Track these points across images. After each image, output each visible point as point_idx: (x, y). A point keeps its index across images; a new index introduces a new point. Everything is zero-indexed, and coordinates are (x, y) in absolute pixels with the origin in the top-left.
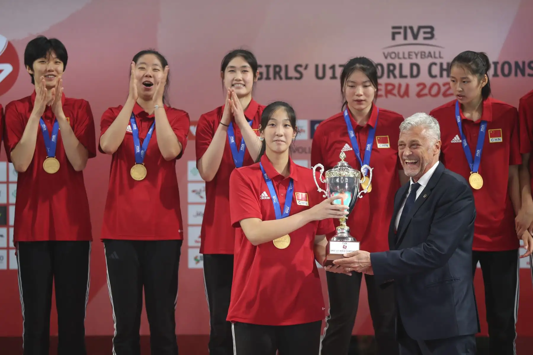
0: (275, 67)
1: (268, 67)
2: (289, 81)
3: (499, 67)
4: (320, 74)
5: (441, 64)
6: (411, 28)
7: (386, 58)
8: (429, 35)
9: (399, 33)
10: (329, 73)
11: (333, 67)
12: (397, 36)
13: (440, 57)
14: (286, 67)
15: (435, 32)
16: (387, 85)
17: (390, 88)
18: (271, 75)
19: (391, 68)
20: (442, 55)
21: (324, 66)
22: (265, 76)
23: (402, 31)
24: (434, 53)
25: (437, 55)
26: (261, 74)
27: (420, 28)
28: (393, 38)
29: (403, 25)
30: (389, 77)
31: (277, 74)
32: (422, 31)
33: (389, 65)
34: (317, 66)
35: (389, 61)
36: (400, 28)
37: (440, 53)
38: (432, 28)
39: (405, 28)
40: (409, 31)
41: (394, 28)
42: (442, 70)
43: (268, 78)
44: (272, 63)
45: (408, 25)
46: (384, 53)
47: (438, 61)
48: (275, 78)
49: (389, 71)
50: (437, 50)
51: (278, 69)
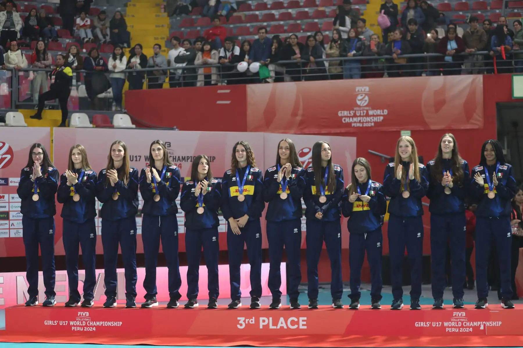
3: (192, 158)
4: (132, 159)
5: (173, 157)
8: (169, 146)
10: (135, 159)
11: (136, 157)
13: (173, 154)
15: (171, 144)
20: (174, 153)
21: (133, 156)
24: (171, 152)
25: (172, 153)
27: (166, 143)
32: (167, 144)
34: (130, 156)
37: (173, 152)
38: (170, 143)
42: (173, 159)
47: (172, 155)
50: (172, 151)
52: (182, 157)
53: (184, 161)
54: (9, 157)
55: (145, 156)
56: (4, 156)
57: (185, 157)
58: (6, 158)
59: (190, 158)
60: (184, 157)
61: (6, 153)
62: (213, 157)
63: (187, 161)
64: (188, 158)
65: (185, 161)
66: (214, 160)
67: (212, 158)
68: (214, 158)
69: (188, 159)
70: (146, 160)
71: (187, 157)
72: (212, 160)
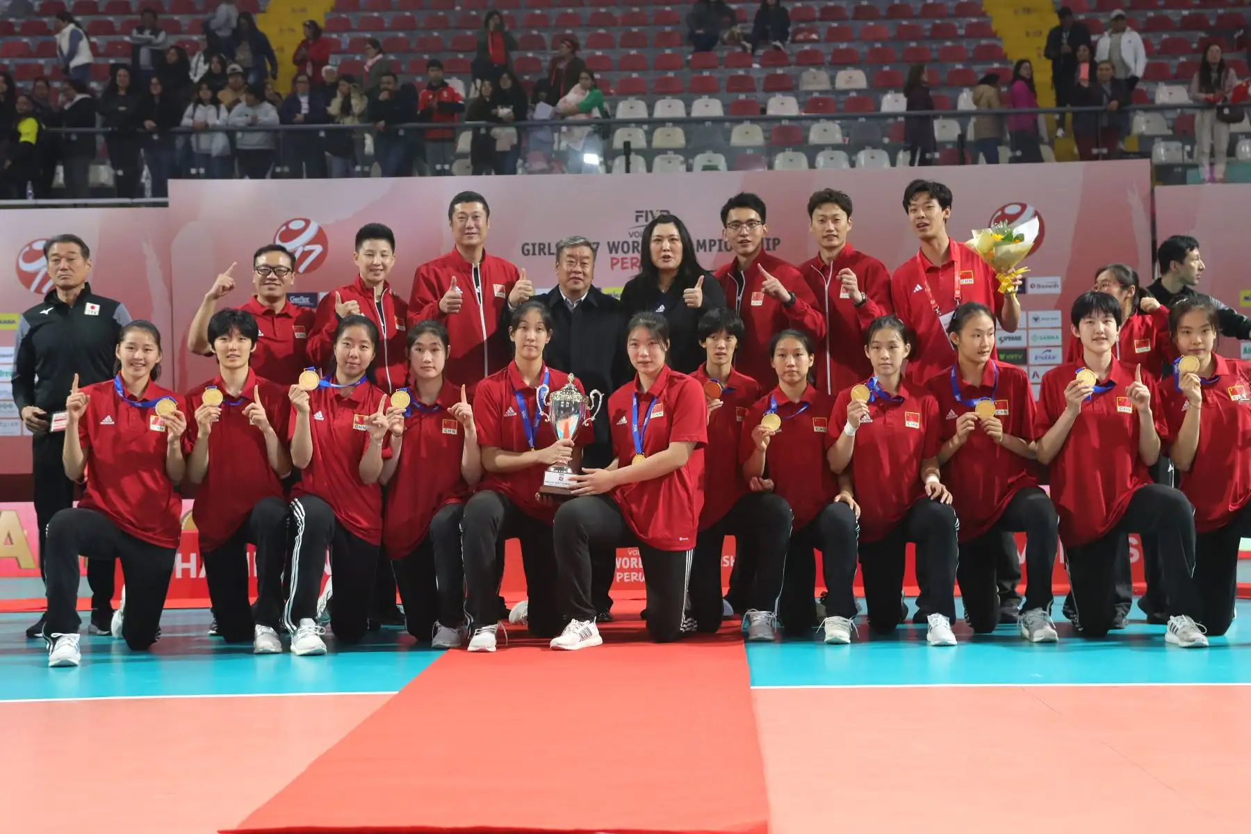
0: (540, 244)
1: (534, 245)
2: (551, 256)
6: (651, 212)
7: (631, 236)
9: (642, 216)
12: (640, 219)
14: (549, 245)
16: (632, 259)
17: (634, 261)
18: (537, 252)
19: (636, 245)
22: (531, 252)
23: (644, 214)
26: (528, 250)
28: (637, 220)
29: (644, 209)
30: (633, 252)
31: (541, 250)
33: (634, 242)
35: (634, 239)
36: (642, 212)
39: (647, 212)
40: (650, 215)
41: (637, 212)
43: (534, 254)
44: (537, 242)
45: (649, 209)
46: (630, 233)
48: (540, 254)
49: (634, 247)
51: (542, 247)
52: (698, 241)
53: (701, 251)
54: (318, 249)
55: (609, 243)
56: (308, 248)
57: (704, 241)
58: (311, 252)
59: (718, 243)
60: (701, 242)
61: (312, 242)
62: (774, 240)
63: (710, 250)
64: (713, 243)
65: (705, 250)
66: (777, 247)
67: (771, 242)
68: (776, 242)
69: (711, 246)
70: (611, 252)
71: (710, 241)
72: (771, 246)
